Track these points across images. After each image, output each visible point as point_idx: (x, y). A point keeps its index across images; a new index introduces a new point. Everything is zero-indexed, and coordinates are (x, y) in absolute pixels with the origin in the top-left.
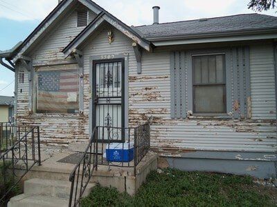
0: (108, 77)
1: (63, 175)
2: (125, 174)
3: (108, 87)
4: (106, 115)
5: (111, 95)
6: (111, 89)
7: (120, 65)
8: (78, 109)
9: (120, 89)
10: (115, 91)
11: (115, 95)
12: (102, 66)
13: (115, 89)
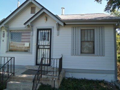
0: (44, 37)
1: (25, 80)
2: (54, 79)
3: (44, 41)
4: (42, 53)
5: (45, 44)
6: (45, 42)
7: (50, 31)
8: (29, 50)
9: (49, 42)
10: (47, 43)
11: (47, 44)
12: (41, 31)
13: (47, 42)
